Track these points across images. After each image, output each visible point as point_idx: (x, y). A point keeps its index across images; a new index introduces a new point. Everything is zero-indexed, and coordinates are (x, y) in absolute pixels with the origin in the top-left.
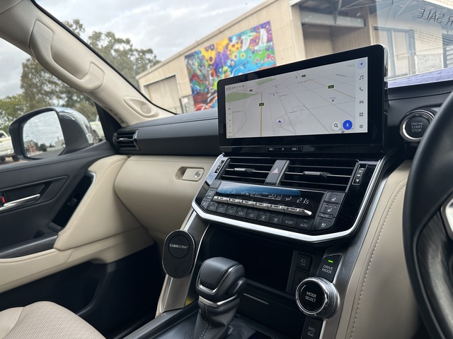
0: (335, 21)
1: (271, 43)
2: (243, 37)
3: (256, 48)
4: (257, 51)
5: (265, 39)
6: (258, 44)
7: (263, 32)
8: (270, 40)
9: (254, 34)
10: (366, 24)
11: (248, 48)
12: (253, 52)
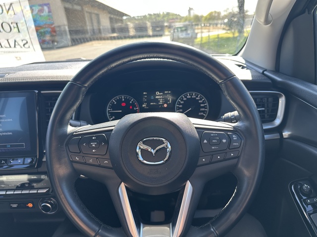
1: (51, 14)
2: (34, 8)
3: (42, 14)
4: (43, 16)
5: (47, 11)
6: (43, 12)
8: (49, 12)
9: (40, 8)
11: (37, 14)
12: (40, 16)
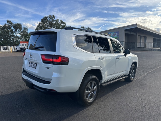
0: (131, 33)
2: (112, 33)
5: (117, 35)
7: (117, 33)
10: (136, 34)
